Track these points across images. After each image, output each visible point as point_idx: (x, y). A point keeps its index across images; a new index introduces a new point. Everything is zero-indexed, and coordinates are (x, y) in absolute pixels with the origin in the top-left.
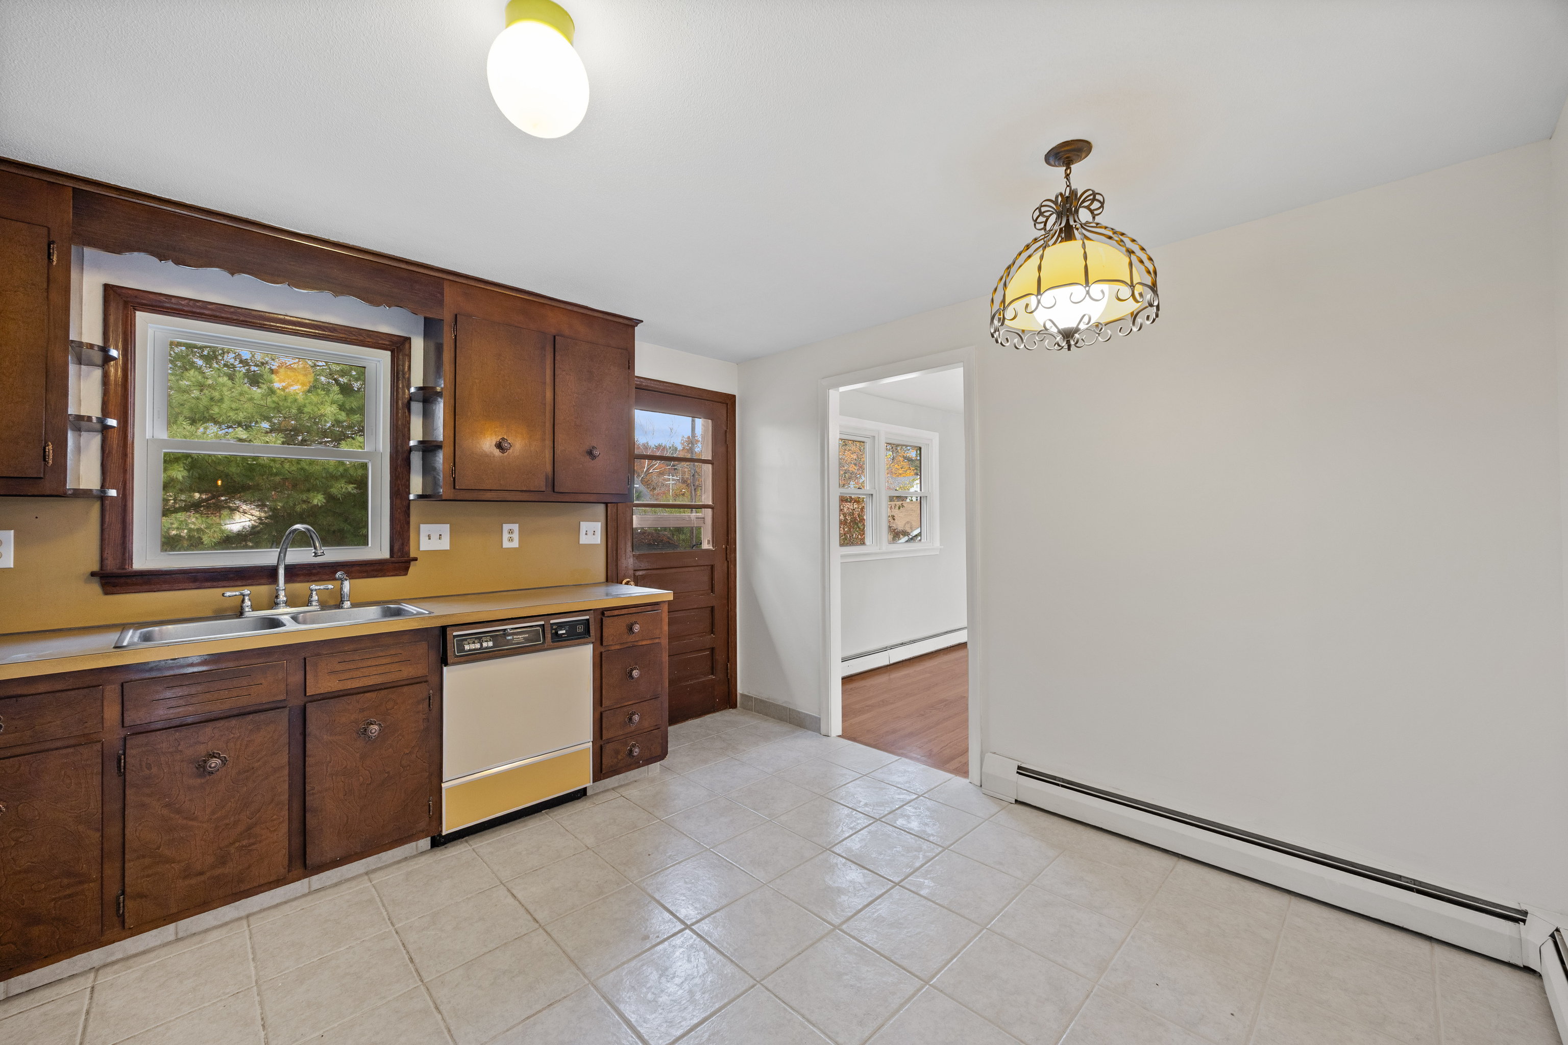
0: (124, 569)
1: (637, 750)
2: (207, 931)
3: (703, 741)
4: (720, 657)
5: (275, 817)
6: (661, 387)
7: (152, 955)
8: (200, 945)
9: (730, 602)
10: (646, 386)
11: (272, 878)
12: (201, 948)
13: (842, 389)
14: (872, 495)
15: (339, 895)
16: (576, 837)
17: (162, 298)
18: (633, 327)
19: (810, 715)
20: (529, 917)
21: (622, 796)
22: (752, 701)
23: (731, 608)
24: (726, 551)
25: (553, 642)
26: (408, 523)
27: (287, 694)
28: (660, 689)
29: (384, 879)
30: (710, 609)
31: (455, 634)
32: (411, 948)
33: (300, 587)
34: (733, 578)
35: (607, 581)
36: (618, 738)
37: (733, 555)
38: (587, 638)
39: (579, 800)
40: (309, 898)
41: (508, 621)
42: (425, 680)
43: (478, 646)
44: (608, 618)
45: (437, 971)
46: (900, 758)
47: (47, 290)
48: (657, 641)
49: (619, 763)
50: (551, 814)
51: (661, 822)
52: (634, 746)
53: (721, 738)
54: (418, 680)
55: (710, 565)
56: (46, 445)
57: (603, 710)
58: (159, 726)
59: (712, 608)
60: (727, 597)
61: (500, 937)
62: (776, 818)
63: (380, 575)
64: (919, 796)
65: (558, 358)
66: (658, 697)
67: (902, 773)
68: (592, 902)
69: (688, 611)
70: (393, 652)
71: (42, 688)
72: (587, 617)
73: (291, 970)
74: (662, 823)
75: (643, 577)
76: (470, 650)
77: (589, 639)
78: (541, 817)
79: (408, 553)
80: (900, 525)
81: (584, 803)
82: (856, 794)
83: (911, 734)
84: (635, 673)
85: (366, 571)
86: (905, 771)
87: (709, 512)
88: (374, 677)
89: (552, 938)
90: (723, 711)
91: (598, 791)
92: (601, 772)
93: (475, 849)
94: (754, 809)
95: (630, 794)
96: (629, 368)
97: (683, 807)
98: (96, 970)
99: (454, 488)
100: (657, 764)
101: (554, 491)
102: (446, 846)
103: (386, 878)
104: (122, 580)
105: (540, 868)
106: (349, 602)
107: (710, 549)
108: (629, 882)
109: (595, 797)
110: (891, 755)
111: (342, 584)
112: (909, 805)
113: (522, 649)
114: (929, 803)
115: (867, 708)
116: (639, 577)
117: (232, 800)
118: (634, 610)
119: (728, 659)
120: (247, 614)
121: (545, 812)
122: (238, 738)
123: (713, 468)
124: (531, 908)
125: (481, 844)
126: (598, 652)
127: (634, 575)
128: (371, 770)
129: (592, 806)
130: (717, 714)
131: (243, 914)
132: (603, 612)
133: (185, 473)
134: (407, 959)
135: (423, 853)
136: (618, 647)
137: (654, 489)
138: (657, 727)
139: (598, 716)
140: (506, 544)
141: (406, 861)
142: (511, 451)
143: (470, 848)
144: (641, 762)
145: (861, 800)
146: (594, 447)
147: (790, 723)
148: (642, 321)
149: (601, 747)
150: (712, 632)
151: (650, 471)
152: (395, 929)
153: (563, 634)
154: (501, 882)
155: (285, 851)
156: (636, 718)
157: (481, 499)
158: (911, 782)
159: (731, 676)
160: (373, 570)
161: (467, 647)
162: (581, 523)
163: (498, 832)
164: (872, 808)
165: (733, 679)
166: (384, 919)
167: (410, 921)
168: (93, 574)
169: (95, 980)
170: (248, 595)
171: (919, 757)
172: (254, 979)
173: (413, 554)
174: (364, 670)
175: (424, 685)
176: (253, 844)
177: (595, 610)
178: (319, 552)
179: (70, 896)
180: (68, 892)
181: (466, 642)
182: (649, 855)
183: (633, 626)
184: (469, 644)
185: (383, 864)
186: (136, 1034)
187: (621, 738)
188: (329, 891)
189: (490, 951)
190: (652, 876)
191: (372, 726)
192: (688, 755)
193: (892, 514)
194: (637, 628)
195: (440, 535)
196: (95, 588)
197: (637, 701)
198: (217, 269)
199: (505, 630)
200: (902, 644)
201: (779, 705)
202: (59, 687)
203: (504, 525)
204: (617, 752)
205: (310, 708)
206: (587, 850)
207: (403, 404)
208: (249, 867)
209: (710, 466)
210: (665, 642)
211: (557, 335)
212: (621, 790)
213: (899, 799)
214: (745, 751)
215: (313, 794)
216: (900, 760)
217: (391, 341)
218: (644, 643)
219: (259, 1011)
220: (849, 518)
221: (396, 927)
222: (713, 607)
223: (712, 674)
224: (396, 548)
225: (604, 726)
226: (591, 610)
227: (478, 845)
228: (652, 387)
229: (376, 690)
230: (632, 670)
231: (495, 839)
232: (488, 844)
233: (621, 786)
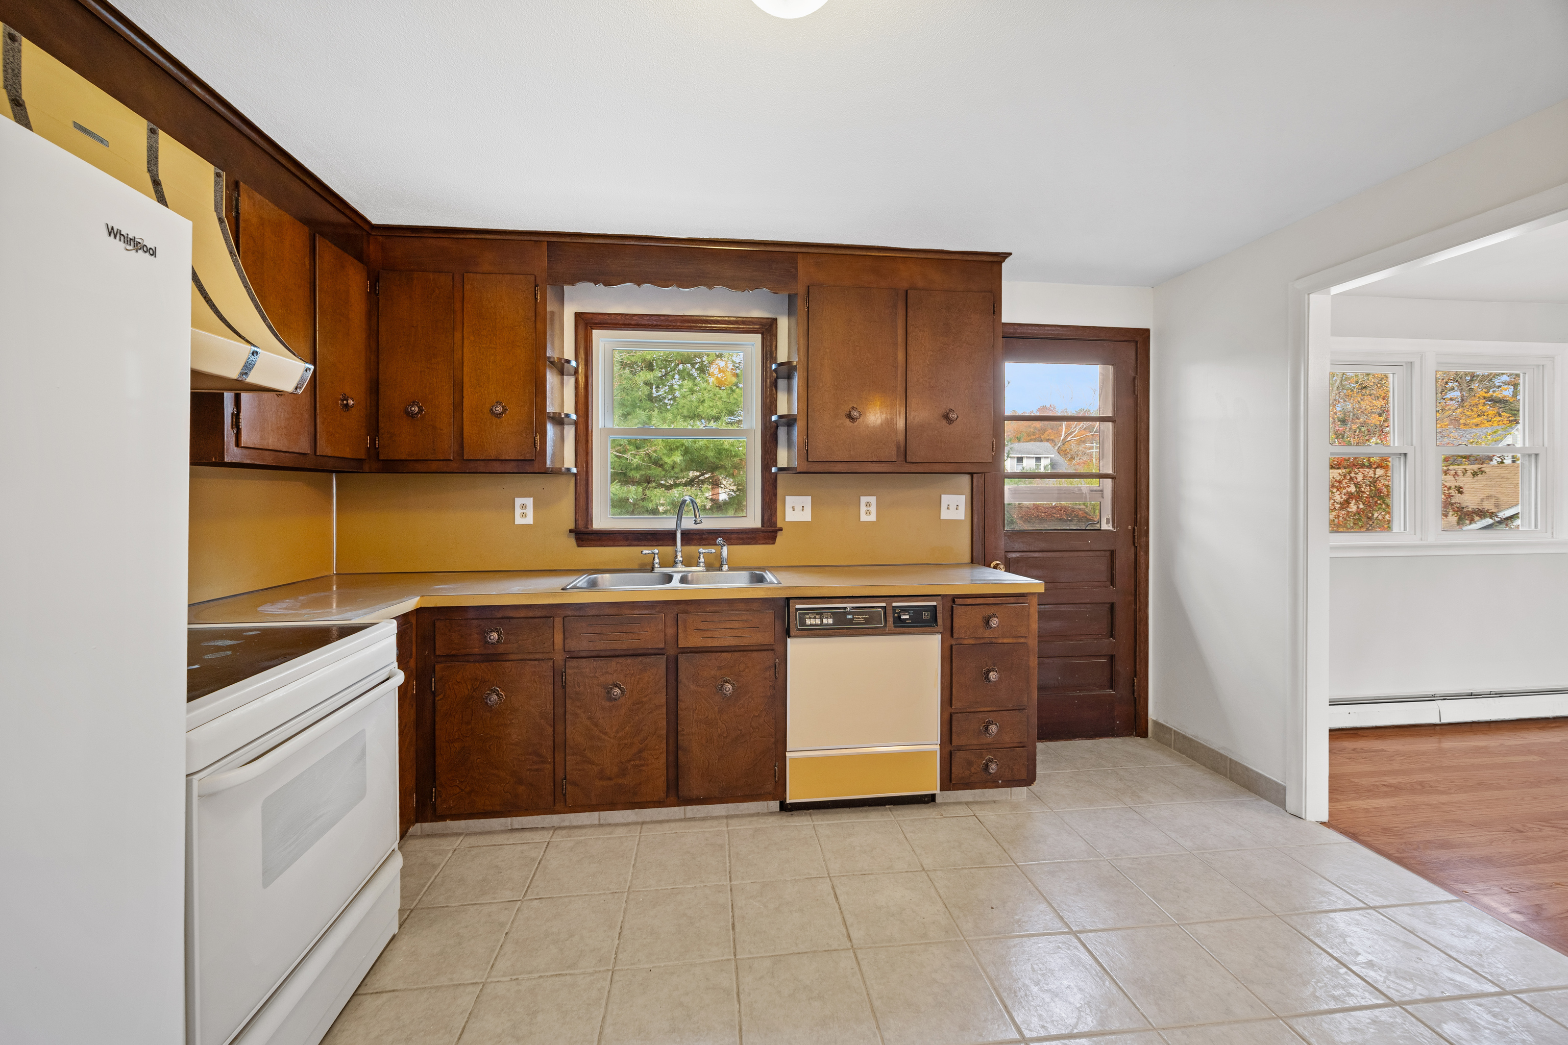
0: (588, 528)
1: (993, 767)
2: (617, 825)
3: (1091, 772)
4: (1123, 668)
5: (657, 747)
6: (1042, 332)
7: (584, 831)
8: (609, 836)
9: (1139, 600)
10: (1022, 333)
11: (656, 799)
12: (608, 839)
13: (1336, 290)
14: (1405, 455)
15: (702, 830)
16: (913, 850)
17: (606, 316)
18: (1000, 264)
19: (1266, 778)
20: (844, 931)
21: (975, 815)
22: (1171, 734)
23: (1140, 608)
24: (1134, 533)
25: (895, 627)
26: (775, 495)
27: (665, 643)
28: (1026, 699)
29: (737, 828)
30: (1108, 606)
31: (797, 606)
32: (737, 912)
33: (692, 549)
34: (1143, 570)
35: (972, 562)
36: (971, 747)
37: (1143, 539)
38: (934, 626)
39: (926, 805)
40: (683, 824)
41: (848, 599)
42: (772, 648)
43: (818, 621)
44: (958, 607)
45: (750, 952)
46: (1455, 898)
47: (535, 321)
48: (1022, 640)
49: (972, 776)
50: (895, 812)
51: (1016, 867)
52: (991, 761)
53: (1117, 774)
54: (766, 648)
55: (1109, 550)
56: (536, 436)
57: (953, 711)
58: (584, 654)
59: (1112, 606)
60: (1133, 592)
61: (811, 940)
62: (1189, 924)
63: (753, 542)
64: (1504, 992)
65: (910, 314)
66: (1024, 709)
67: (1461, 931)
68: (913, 942)
69: (1077, 606)
70: (744, 618)
71: (522, 614)
72: (935, 603)
73: (652, 889)
74: (1017, 869)
75: (1017, 560)
76: (811, 625)
77: (936, 629)
78: (884, 813)
79: (775, 523)
80: (1469, 501)
81: (931, 810)
82: (1350, 936)
83: (1488, 861)
84: (993, 676)
85: (742, 539)
86: (1469, 930)
87: (1108, 483)
88: (729, 639)
89: (860, 970)
90: (1127, 738)
91: (949, 801)
92: (948, 783)
93: (816, 826)
94: (1154, 898)
95: (984, 816)
96: (994, 314)
97: (1049, 857)
98: (555, 829)
99: (807, 460)
100: (1025, 789)
101: (906, 462)
102: (792, 813)
103: (739, 828)
104: (586, 536)
105: (869, 874)
106: (727, 566)
107: (1109, 530)
108: (961, 936)
109: (944, 808)
110: (1436, 889)
111: (722, 549)
112: (1478, 1000)
113: (862, 630)
114: (1532, 1017)
115: (1385, 789)
116: (1011, 560)
117: (629, 725)
118: (991, 600)
119: (1135, 672)
120: (656, 570)
121: (889, 808)
122: (633, 674)
123: (1114, 427)
124: (850, 920)
125: (822, 823)
126: (947, 645)
127: (1006, 557)
128: (727, 725)
129: (939, 817)
130: (1118, 740)
131: (640, 820)
132: (954, 598)
133: (681, 458)
134: (731, 924)
135: (772, 813)
136: (972, 642)
137: (1073, 458)
138: (1020, 745)
139: (947, 716)
140: (864, 518)
141: (757, 816)
142: (861, 419)
143: (811, 823)
144: (1000, 782)
145: (1360, 951)
146: (951, 410)
147: (1232, 779)
148: (1010, 254)
149: (951, 753)
150: (1112, 636)
151: (1068, 439)
152: (731, 886)
153: (907, 619)
154: (828, 874)
155: (664, 778)
156: (993, 729)
157: (832, 471)
158: (1484, 955)
159: (1139, 696)
160: (747, 538)
161: (808, 622)
162: (943, 496)
163: (839, 815)
164: (1384, 975)
165: (1142, 700)
166: (726, 871)
167: (744, 882)
168: (571, 531)
169: (551, 838)
170: (658, 554)
171: (1505, 910)
172: (628, 885)
173: (779, 525)
174: (722, 631)
175: (770, 653)
176: (643, 765)
177: (943, 596)
178: (698, 520)
179: (537, 770)
180: (535, 767)
181: (808, 616)
182: (992, 908)
183: (991, 619)
184: (810, 618)
185: (740, 813)
186: (554, 896)
187: (975, 747)
188: (697, 823)
189: (799, 953)
190: (990, 939)
191: (727, 684)
192: (1068, 786)
193: (1457, 484)
194: (994, 622)
195: (803, 507)
196: (572, 541)
197: (995, 709)
198: (630, 284)
199: (845, 608)
200: (1471, 695)
201: (1213, 750)
202: (531, 614)
203: (861, 497)
204: (970, 764)
205: (681, 658)
206: (921, 871)
207: (770, 382)
208: (640, 784)
209: (1110, 424)
210: (1033, 643)
211: (910, 289)
212: (976, 808)
213: (1452, 980)
214: (1151, 802)
215: (683, 735)
216: (1458, 905)
217: (761, 324)
218: (1005, 641)
219: (621, 918)
220: (1366, 489)
221: (732, 883)
222: (1113, 603)
223: (1111, 687)
224: (766, 518)
225: (954, 729)
226: (940, 595)
227: (819, 823)
228: (1029, 334)
229: (731, 651)
230: (989, 671)
231: (836, 822)
232: (828, 824)
233: (976, 803)
